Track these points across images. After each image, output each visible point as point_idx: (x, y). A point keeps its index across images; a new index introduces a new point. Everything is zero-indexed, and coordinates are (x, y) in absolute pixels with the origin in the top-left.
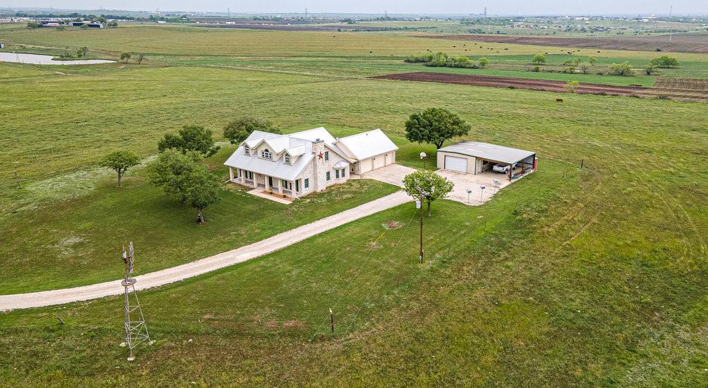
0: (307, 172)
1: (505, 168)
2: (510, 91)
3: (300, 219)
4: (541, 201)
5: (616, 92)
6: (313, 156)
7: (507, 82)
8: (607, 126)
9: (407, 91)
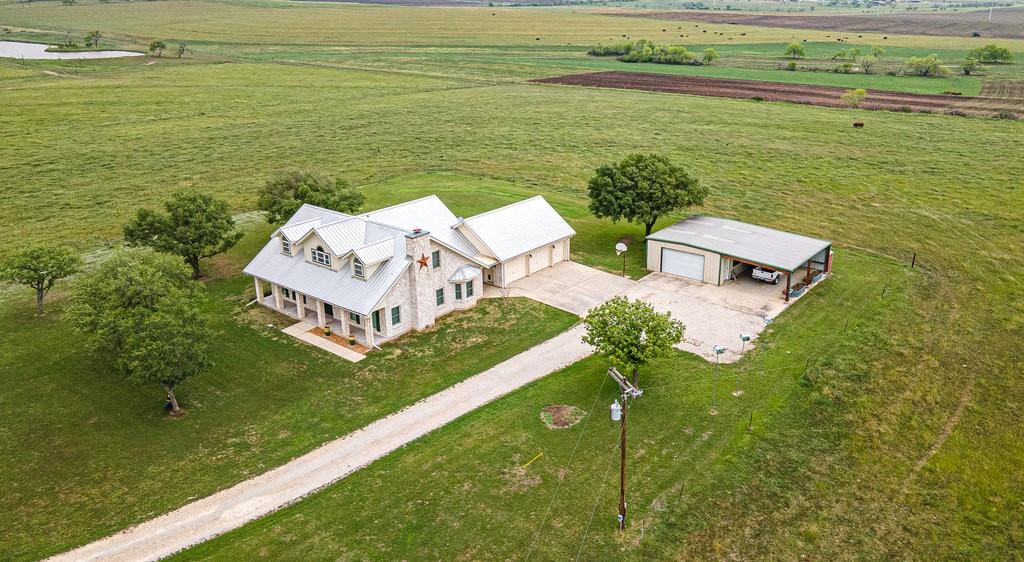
0: (397, 293)
1: (775, 274)
2: (755, 105)
3: (377, 400)
4: (852, 350)
5: (926, 105)
6: (406, 263)
7: (750, 89)
8: (933, 173)
9: (592, 106)
